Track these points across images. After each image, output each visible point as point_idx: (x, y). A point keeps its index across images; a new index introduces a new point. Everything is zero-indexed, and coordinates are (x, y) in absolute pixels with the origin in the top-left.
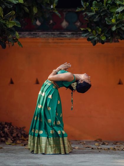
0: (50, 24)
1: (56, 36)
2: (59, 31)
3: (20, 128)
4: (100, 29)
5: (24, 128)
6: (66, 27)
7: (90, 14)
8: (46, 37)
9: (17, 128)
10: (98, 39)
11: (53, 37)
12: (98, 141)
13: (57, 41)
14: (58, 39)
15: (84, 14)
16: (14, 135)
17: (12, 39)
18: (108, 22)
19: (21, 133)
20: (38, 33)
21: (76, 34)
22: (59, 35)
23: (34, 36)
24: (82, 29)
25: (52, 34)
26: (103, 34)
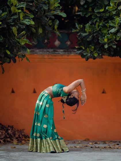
0: (45, 43)
1: (51, 53)
2: (53, 49)
3: (21, 130)
4: (93, 47)
5: (24, 130)
6: (58, 45)
7: (84, 35)
8: (42, 54)
9: (18, 131)
10: (91, 55)
11: (49, 54)
12: (87, 140)
13: (51, 57)
14: (52, 56)
15: (79, 34)
16: (17, 136)
17: (21, 55)
18: (101, 41)
19: (22, 134)
20: (35, 50)
21: (68, 51)
22: (53, 52)
23: (32, 53)
24: (77, 47)
25: (47, 51)
26: (95, 51)
